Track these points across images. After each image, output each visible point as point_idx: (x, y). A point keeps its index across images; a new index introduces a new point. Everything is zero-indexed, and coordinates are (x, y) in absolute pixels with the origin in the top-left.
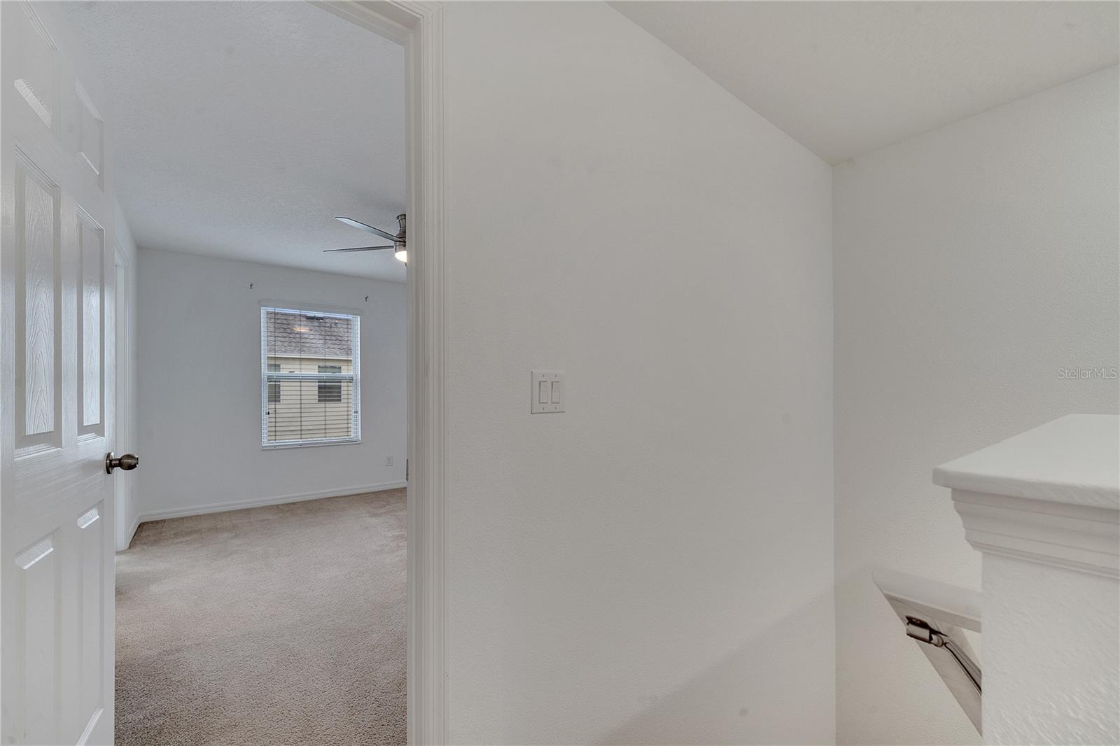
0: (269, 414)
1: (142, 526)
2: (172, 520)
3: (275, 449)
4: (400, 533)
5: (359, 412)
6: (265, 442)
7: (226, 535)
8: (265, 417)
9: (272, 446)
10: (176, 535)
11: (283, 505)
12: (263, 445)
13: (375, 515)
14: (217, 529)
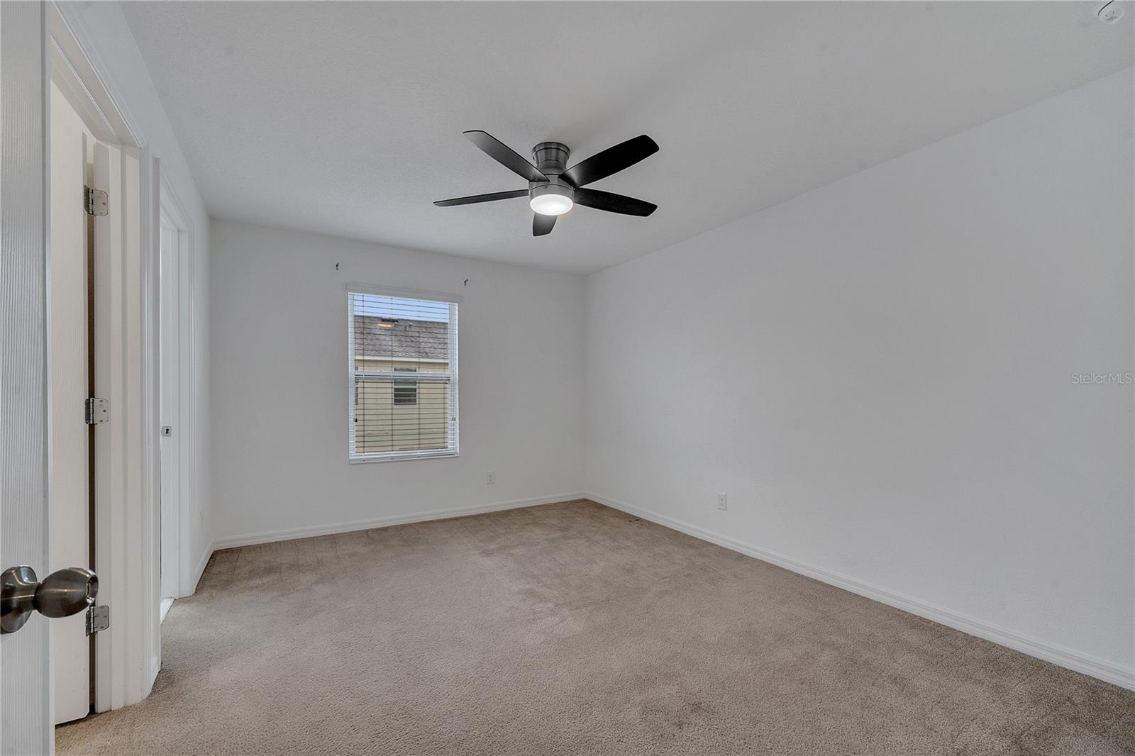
0: (356, 421)
1: (216, 557)
2: (251, 548)
3: (364, 463)
4: (527, 586)
5: (457, 419)
6: (353, 454)
7: (310, 577)
8: (352, 424)
9: (360, 459)
10: (253, 574)
11: (373, 530)
12: (350, 458)
13: (487, 553)
14: (299, 566)
